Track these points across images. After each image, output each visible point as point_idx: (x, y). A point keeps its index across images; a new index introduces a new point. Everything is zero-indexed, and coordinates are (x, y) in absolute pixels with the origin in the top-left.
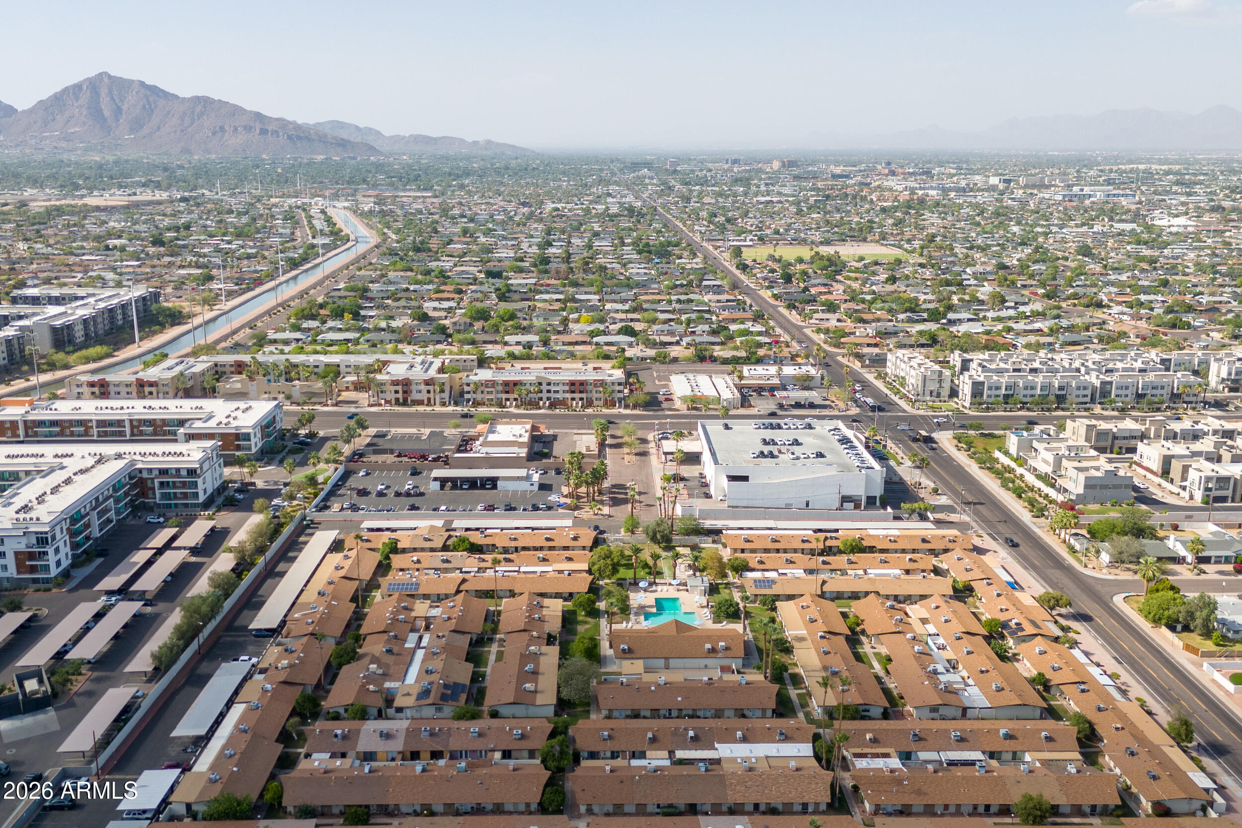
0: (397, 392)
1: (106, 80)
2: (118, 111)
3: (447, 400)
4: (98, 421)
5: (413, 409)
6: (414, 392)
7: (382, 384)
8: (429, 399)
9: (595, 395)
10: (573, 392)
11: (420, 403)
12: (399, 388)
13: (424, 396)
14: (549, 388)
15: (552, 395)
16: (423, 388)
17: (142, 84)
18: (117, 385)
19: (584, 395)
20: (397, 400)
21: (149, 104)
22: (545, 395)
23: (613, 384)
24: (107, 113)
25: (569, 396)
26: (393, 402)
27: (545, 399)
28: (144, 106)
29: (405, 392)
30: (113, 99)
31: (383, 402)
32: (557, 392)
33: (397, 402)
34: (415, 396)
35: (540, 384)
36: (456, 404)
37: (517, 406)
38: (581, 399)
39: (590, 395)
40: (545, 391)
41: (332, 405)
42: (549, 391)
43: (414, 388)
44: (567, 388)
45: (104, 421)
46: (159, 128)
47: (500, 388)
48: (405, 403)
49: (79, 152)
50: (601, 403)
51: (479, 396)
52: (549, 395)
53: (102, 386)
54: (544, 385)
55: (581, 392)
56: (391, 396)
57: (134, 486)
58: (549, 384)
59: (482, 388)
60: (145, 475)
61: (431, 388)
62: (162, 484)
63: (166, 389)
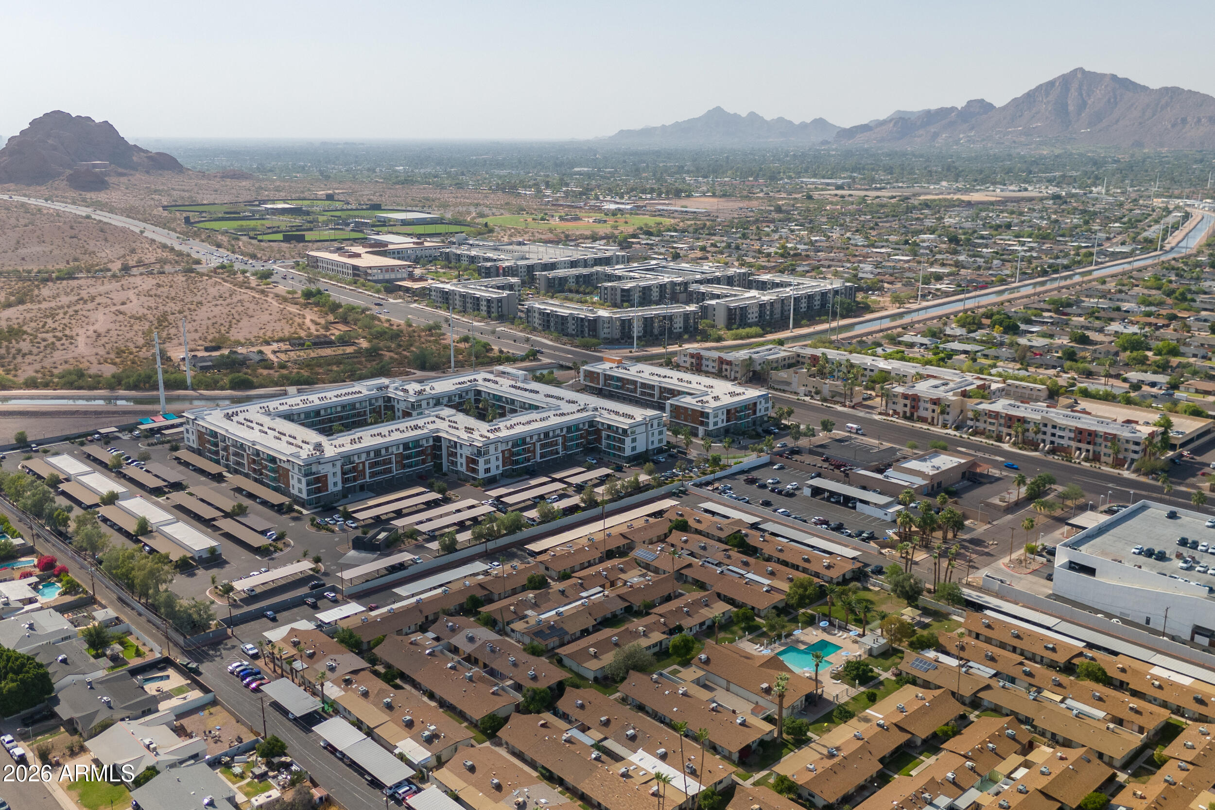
0: (905, 405)
1: (1079, 76)
2: (1083, 105)
3: (950, 423)
4: (642, 383)
5: (918, 425)
6: (921, 408)
7: (895, 396)
8: (933, 418)
9: (1103, 450)
10: (1080, 441)
11: (923, 420)
12: (908, 402)
13: (928, 415)
14: (1054, 431)
15: (1057, 440)
16: (930, 406)
17: (1114, 77)
18: (707, 360)
19: (1090, 447)
20: (905, 412)
21: (1115, 98)
22: (1048, 438)
23: (1127, 441)
24: (1071, 108)
25: (1074, 444)
26: (901, 415)
27: (1048, 442)
28: (1109, 100)
29: (913, 407)
30: (1081, 94)
31: (891, 412)
32: (1061, 437)
33: (905, 417)
34: (922, 413)
35: (1045, 425)
36: (957, 428)
37: (1015, 444)
38: (1088, 451)
39: (1098, 449)
40: (1049, 434)
41: (850, 407)
42: (1053, 435)
43: (922, 405)
44: (1072, 435)
45: (645, 384)
46: (1117, 121)
47: (1002, 421)
48: (910, 418)
49: (1033, 146)
50: (1110, 460)
51: (981, 425)
52: (1053, 439)
53: (698, 358)
54: (1049, 426)
55: (1089, 443)
56: (900, 408)
57: (589, 433)
58: (1054, 427)
59: (986, 418)
60: (600, 427)
61: (935, 407)
62: (609, 436)
63: (737, 369)
